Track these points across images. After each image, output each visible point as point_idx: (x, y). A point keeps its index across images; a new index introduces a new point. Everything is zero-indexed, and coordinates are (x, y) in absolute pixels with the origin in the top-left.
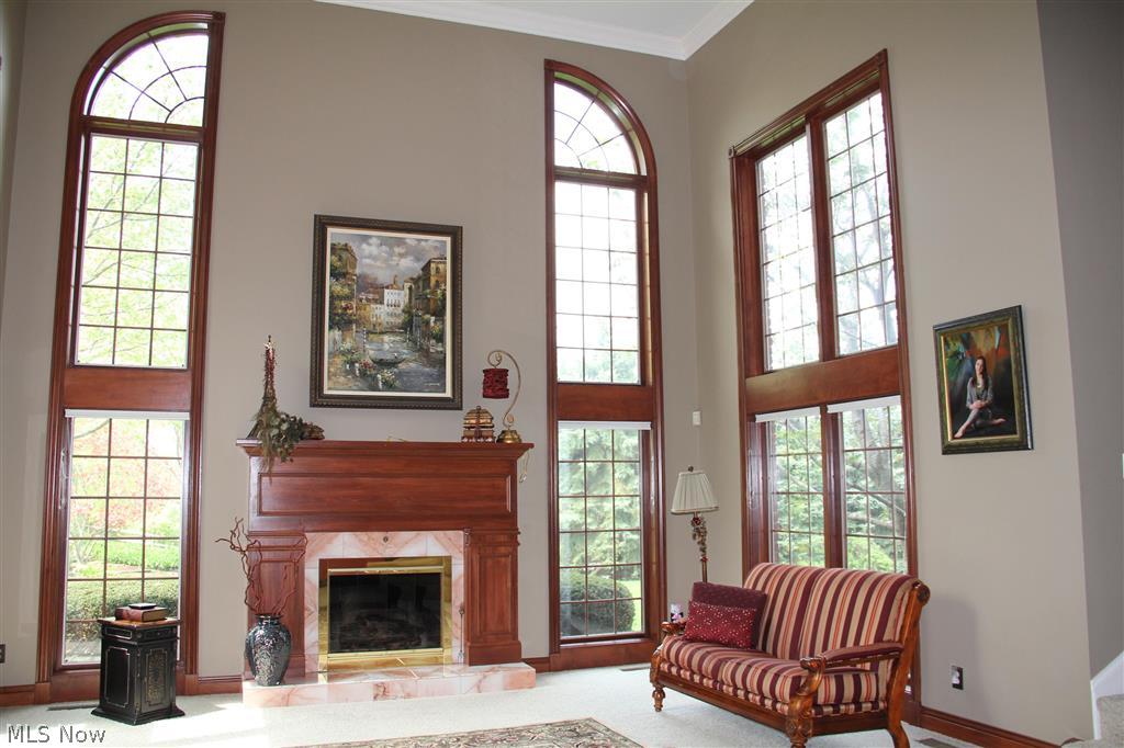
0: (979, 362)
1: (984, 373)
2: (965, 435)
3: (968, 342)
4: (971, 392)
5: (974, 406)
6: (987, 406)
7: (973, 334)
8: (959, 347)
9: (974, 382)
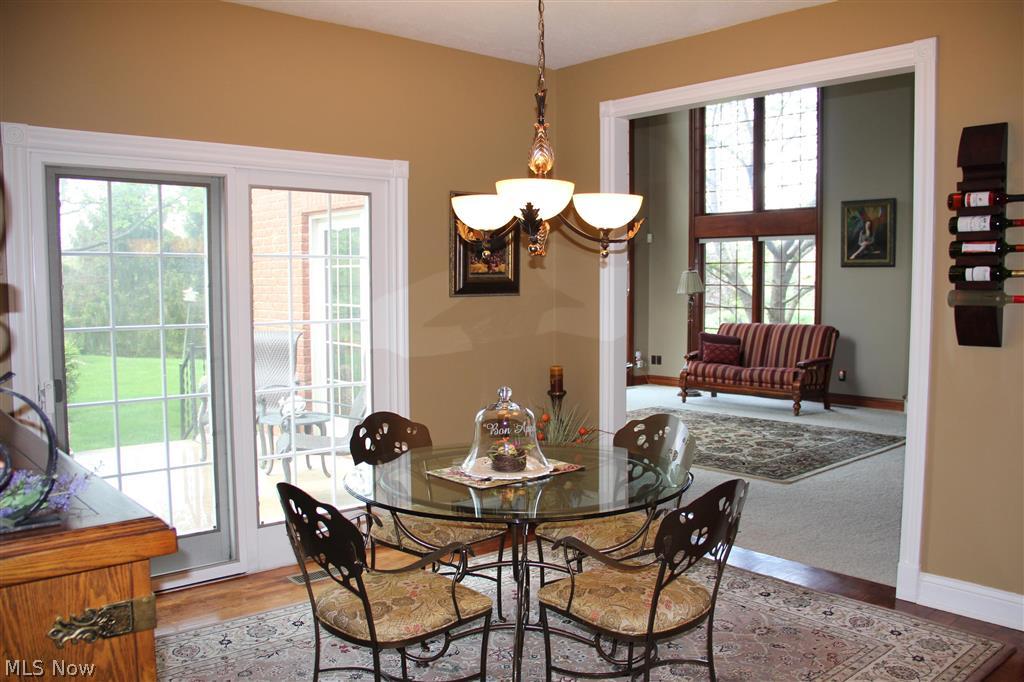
0: (868, 223)
1: (871, 228)
2: (856, 257)
3: (862, 213)
4: (861, 236)
5: (863, 245)
6: (872, 245)
7: (866, 209)
8: (857, 214)
9: (864, 233)
